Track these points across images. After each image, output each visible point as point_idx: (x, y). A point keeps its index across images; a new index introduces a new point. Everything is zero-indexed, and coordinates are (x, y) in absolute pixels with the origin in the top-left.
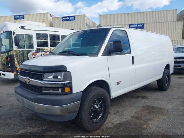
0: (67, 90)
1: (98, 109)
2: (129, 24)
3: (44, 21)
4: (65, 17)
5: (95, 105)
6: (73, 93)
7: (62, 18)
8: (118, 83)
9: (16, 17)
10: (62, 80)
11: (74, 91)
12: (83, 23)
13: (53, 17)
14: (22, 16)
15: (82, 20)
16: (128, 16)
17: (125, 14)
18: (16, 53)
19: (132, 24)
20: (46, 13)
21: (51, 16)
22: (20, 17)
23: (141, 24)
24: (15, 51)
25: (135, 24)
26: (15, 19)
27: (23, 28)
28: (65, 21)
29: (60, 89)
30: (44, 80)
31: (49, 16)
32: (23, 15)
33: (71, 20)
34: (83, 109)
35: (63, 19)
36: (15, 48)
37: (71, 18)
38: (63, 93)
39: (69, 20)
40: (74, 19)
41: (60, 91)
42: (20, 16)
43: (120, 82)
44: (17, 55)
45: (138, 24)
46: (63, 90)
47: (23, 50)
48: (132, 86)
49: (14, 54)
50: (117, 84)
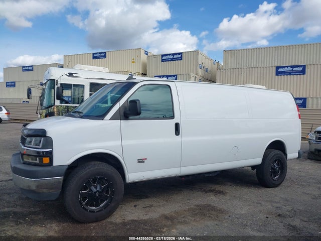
0: (46, 160)
1: (95, 193)
2: (276, 65)
3: (134, 62)
4: (166, 55)
5: (93, 187)
6: (54, 165)
7: (163, 56)
8: (141, 161)
9: (95, 55)
10: (40, 147)
11: (56, 163)
12: (195, 64)
13: (149, 54)
14: (103, 55)
15: (194, 60)
16: (277, 51)
17: (271, 48)
18: (59, 110)
19: (282, 65)
20: (138, 49)
21: (146, 54)
22: (101, 55)
23: (300, 66)
24: (57, 106)
25: (288, 67)
26: (94, 58)
27: (71, 75)
28: (166, 61)
29: (38, 158)
30: (26, 145)
31: (143, 52)
32: (105, 53)
33: (175, 60)
34: (68, 188)
35: (164, 58)
36: (57, 103)
37: (175, 56)
38: (41, 165)
39: (172, 60)
40: (181, 58)
41: (38, 162)
42: (100, 53)
43: (146, 159)
44: (59, 113)
45: (293, 67)
46: (41, 160)
47: (67, 106)
48: (176, 168)
49: (55, 110)
50: (139, 162)
